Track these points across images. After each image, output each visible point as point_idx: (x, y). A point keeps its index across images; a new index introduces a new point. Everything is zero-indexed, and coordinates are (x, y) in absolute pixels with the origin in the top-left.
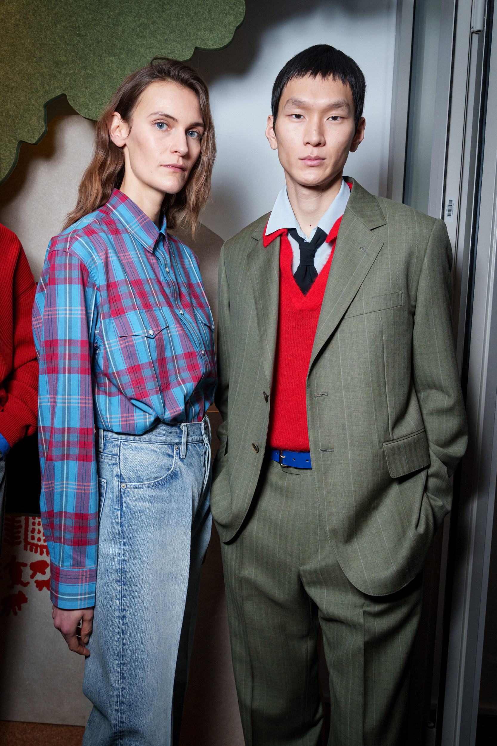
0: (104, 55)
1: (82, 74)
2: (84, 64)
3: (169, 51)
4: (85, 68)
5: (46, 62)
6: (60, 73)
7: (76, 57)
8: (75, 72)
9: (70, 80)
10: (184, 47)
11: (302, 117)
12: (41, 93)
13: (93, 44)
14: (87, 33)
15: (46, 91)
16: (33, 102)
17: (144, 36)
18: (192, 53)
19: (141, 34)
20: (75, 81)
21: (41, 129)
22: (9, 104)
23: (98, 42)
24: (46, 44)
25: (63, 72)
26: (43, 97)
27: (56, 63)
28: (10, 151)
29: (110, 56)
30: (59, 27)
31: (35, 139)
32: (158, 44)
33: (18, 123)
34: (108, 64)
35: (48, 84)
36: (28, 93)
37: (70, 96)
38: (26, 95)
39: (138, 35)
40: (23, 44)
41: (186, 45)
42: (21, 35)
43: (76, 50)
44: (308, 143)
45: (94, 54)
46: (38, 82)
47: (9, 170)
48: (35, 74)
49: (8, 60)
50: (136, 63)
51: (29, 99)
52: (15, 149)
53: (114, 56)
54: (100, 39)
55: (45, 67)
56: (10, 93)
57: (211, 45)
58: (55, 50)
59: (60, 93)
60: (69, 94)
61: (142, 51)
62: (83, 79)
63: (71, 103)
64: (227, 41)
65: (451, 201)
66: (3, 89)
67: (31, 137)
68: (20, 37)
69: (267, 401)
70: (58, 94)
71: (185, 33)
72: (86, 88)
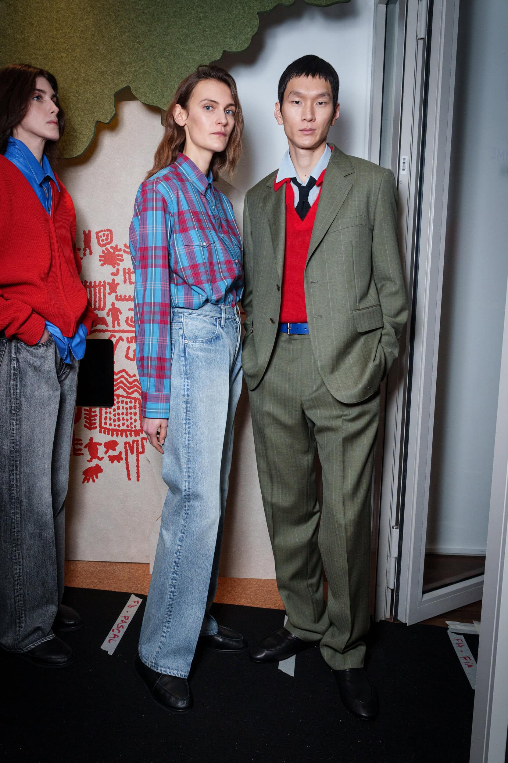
0: (158, 57)
1: (142, 71)
2: (143, 64)
3: (204, 54)
4: (143, 66)
5: (115, 62)
6: (125, 70)
7: (137, 59)
8: (136, 70)
9: (133, 76)
10: (215, 50)
11: (300, 103)
12: (112, 85)
13: (149, 49)
14: (145, 41)
15: (115, 84)
16: (106, 92)
17: (186, 43)
18: (221, 55)
19: (184, 41)
20: (136, 76)
21: (112, 112)
22: (88, 94)
23: (153, 48)
24: (115, 50)
25: (128, 69)
26: (113, 88)
27: (122, 63)
28: (90, 129)
29: (161, 58)
30: (124, 37)
31: (108, 119)
32: (197, 48)
33: (95, 108)
34: (160, 63)
35: (117, 79)
36: (103, 86)
37: (133, 87)
38: (101, 87)
39: (182, 42)
40: (98, 50)
41: (217, 49)
42: (97, 43)
43: (137, 54)
44: (305, 120)
45: (150, 56)
46: (109, 77)
47: (89, 142)
48: (107, 72)
49: (87, 62)
50: (180, 63)
51: (103, 90)
52: (93, 127)
53: (165, 58)
54: (154, 45)
55: (115, 66)
56: (89, 86)
57: (235, 49)
58: (122, 54)
59: (126, 86)
60: (132, 86)
61: (185, 53)
62: (143, 75)
63: (134, 93)
64: (246, 46)
65: (404, 159)
66: (84, 83)
67: (105, 118)
68: (95, 44)
69: (279, 290)
70: (125, 86)
71: (216, 41)
72: (145, 81)
